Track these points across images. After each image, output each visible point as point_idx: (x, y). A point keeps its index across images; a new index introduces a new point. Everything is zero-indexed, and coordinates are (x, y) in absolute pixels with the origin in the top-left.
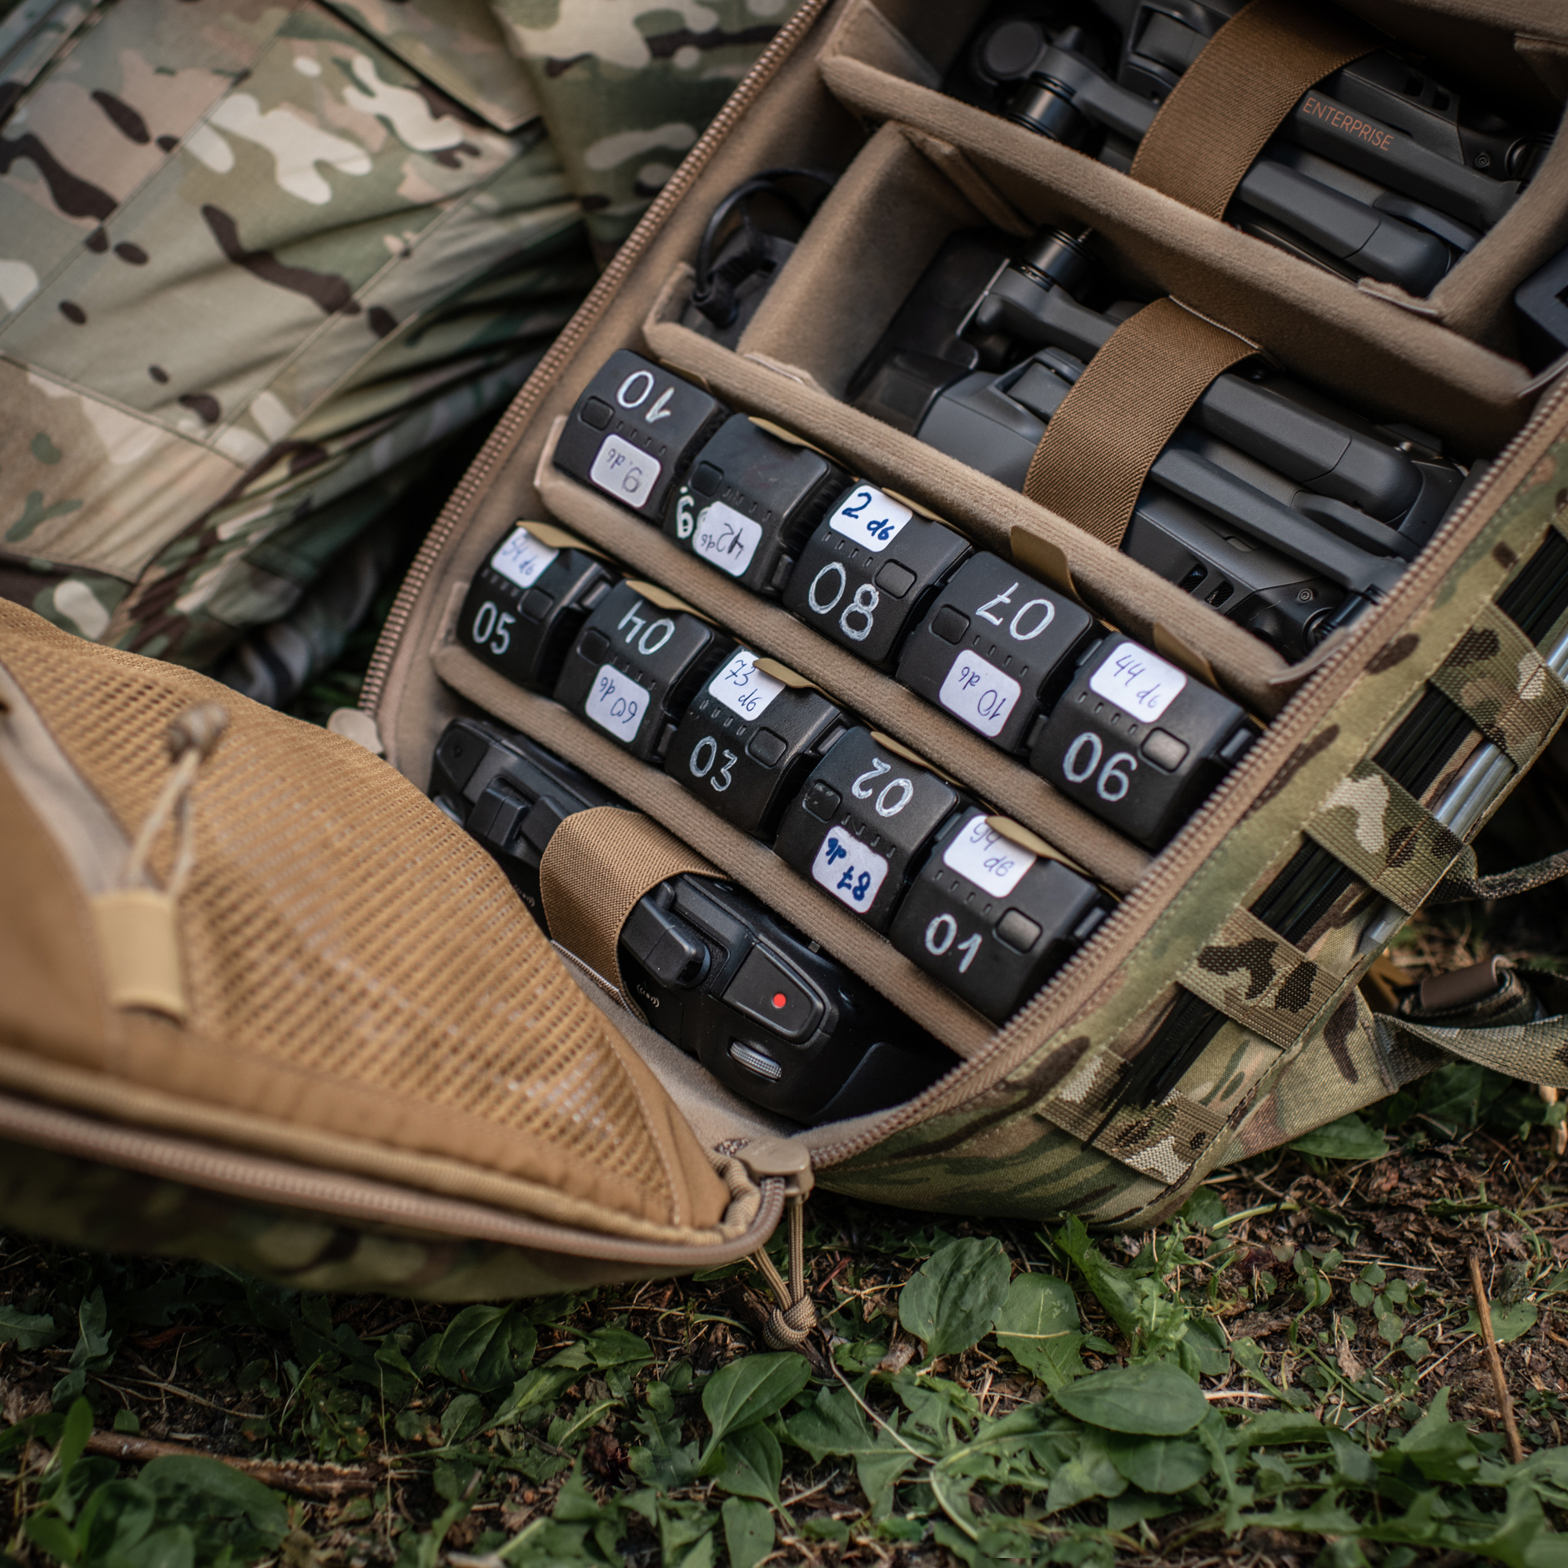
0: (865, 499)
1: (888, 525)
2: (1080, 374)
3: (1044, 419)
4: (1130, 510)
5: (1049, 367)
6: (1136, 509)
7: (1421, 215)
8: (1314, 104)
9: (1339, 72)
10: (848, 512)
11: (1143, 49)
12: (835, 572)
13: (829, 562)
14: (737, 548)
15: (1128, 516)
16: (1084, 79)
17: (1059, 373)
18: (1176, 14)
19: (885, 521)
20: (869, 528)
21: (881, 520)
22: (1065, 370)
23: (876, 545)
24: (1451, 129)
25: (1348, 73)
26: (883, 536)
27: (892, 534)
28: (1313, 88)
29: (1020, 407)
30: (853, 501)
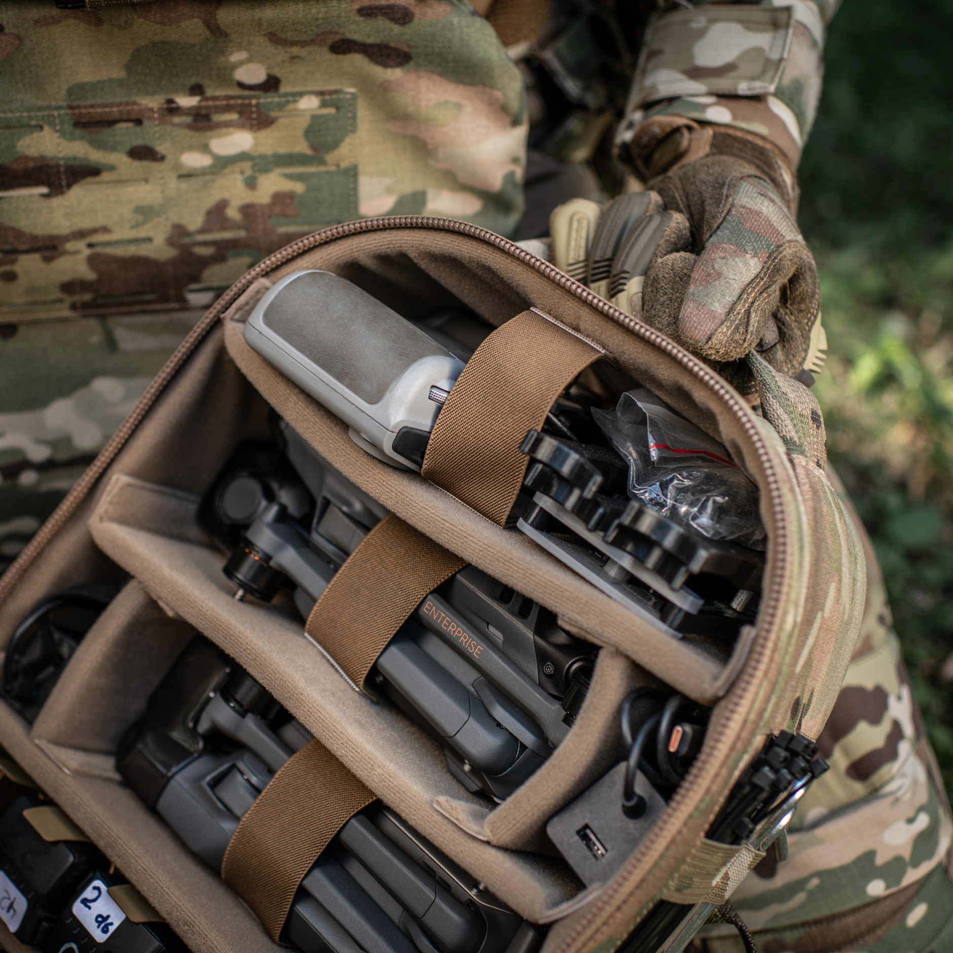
0: (96, 893)
1: (109, 921)
2: (266, 784)
3: (237, 819)
4: (289, 907)
5: (242, 774)
6: (293, 905)
7: (500, 713)
8: (431, 607)
9: (454, 576)
10: (85, 902)
11: (322, 529)
12: (71, 949)
13: (69, 941)
14: (12, 912)
15: (287, 910)
16: (279, 548)
17: (248, 781)
18: (345, 509)
19: (108, 917)
20: (97, 921)
21: (105, 915)
22: (254, 780)
23: (100, 937)
24: (530, 635)
25: (459, 577)
26: (105, 930)
27: (112, 929)
28: (431, 593)
29: (220, 805)
30: (89, 893)
